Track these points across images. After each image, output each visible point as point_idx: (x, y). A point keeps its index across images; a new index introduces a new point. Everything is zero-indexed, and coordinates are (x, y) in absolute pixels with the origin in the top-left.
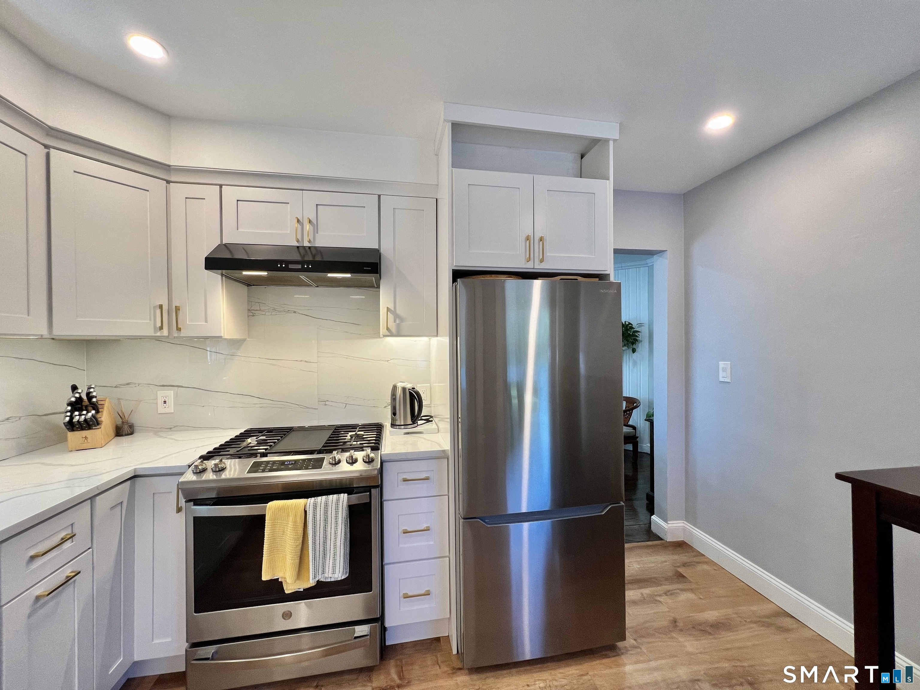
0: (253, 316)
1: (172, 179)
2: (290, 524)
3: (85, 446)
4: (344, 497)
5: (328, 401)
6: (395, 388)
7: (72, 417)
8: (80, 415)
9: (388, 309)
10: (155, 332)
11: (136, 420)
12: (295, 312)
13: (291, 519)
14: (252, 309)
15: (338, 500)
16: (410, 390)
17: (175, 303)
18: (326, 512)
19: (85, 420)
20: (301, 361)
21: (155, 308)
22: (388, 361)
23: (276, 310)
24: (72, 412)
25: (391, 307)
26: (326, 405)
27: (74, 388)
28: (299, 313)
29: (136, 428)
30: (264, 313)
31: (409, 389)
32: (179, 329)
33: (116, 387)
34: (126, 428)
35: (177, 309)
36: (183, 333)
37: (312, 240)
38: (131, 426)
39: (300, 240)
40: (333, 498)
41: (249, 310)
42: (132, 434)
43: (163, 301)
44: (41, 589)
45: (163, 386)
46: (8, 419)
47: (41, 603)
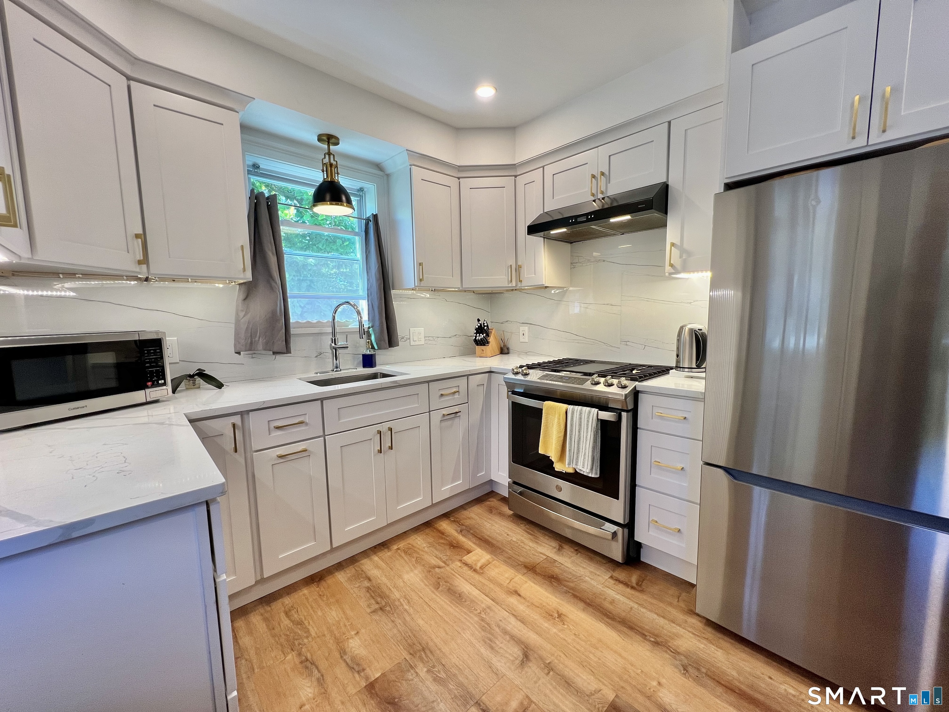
0: (574, 268)
1: (518, 173)
2: (556, 420)
3: (483, 355)
4: (595, 411)
5: (629, 341)
6: (682, 328)
7: (476, 337)
8: (479, 336)
9: (673, 245)
10: (508, 284)
11: (512, 345)
12: (604, 261)
13: (557, 416)
14: (573, 262)
15: (590, 412)
16: (695, 332)
17: (519, 263)
18: (580, 419)
19: (481, 339)
20: (608, 304)
21: (508, 267)
22: (690, 303)
23: (590, 261)
24: (476, 333)
25: (677, 241)
26: (627, 345)
27: (479, 320)
28: (607, 261)
29: (511, 351)
30: (581, 265)
31: (694, 331)
32: (521, 281)
33: (502, 323)
34: (506, 351)
35: (520, 267)
36: (524, 284)
37: (604, 191)
38: (508, 349)
39: (595, 194)
40: (586, 409)
41: (571, 263)
42: (508, 353)
43: (512, 262)
44: (445, 412)
45: (523, 323)
46: (455, 335)
47: (445, 418)
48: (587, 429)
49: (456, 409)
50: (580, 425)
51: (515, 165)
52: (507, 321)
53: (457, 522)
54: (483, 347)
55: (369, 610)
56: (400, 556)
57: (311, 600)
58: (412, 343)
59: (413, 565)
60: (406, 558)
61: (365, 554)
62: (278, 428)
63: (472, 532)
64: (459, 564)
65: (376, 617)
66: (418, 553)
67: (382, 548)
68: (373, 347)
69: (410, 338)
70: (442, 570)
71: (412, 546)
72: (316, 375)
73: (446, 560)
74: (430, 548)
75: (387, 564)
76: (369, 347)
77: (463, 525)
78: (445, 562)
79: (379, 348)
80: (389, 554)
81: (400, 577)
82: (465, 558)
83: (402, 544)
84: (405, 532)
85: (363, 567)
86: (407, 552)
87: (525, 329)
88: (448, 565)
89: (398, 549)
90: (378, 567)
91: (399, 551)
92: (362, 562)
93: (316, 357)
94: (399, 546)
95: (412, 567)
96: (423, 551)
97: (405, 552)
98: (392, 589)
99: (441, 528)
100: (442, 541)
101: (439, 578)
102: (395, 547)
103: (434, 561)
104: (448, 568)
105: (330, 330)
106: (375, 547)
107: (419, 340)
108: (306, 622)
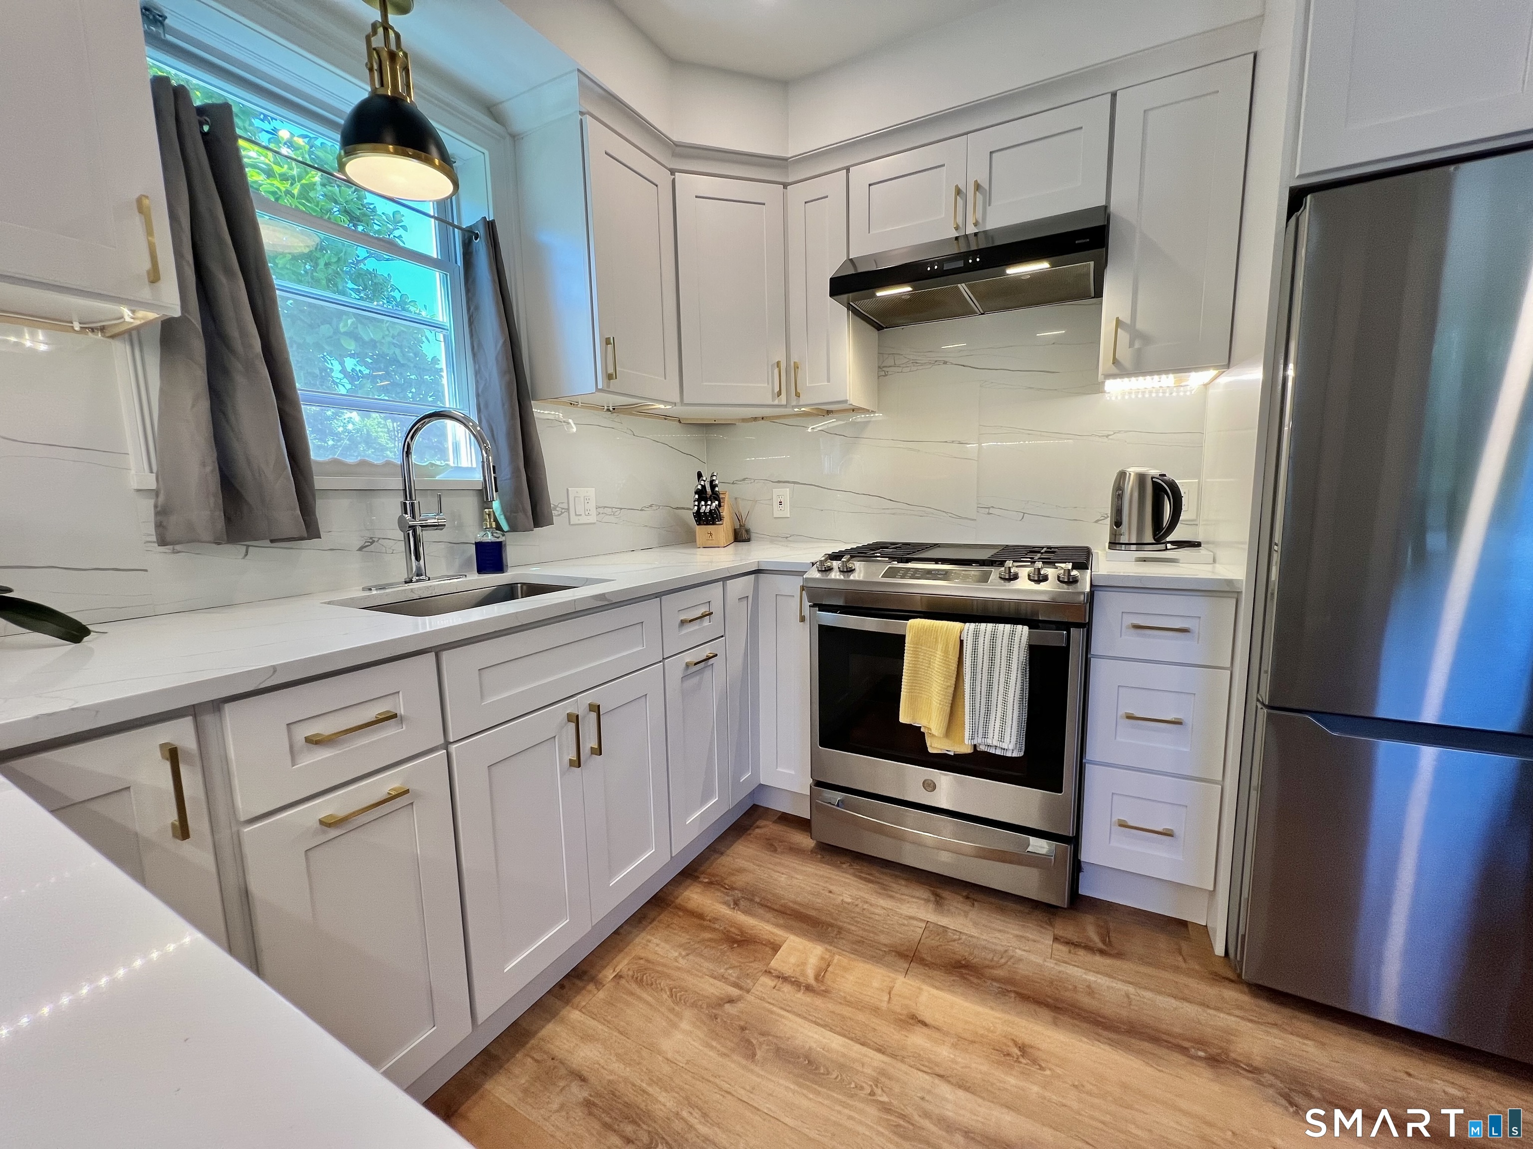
0: (886, 375)
1: (790, 180)
2: (939, 654)
3: (709, 544)
4: (1023, 631)
5: (993, 507)
6: (1122, 475)
7: (699, 509)
8: (706, 505)
9: (1119, 323)
10: (773, 400)
11: (753, 525)
12: (945, 363)
13: (940, 646)
14: (883, 365)
15: (1012, 634)
16: (1154, 479)
17: (794, 358)
18: (993, 648)
19: (711, 510)
20: (953, 442)
21: (772, 366)
22: (1107, 436)
23: (917, 363)
24: (699, 500)
25: (1126, 317)
26: (989, 514)
27: (700, 475)
28: (952, 364)
29: (753, 536)
30: (900, 369)
31: (1152, 478)
32: (798, 395)
33: (733, 482)
34: (745, 536)
35: (796, 367)
36: (804, 400)
37: (980, 221)
38: (748, 531)
39: (961, 226)
40: (1004, 629)
41: (879, 367)
42: (748, 540)
43: (781, 356)
44: (690, 657)
45: (779, 482)
46: (651, 506)
47: (690, 671)
48: (1009, 666)
49: (705, 651)
50: (992, 660)
51: (786, 159)
52: (744, 480)
53: (716, 884)
54: (710, 528)
56: (632, 994)
58: (574, 520)
59: (672, 1010)
60: (645, 995)
61: (543, 1009)
62: (315, 741)
63: (757, 900)
64: (768, 981)
66: (669, 976)
67: (580, 984)
68: (499, 527)
69: (568, 509)
70: (741, 1005)
71: (648, 961)
72: (367, 593)
73: (738, 978)
74: (691, 957)
75: (606, 1022)
76: (491, 525)
77: (732, 888)
78: (736, 985)
79: (514, 528)
80: (601, 995)
81: (654, 1049)
82: (773, 964)
83: (623, 963)
84: (616, 932)
85: (549, 1045)
86: (642, 980)
87: (784, 493)
88: (748, 991)
89: (619, 977)
90: (587, 1037)
91: (623, 982)
92: (544, 1033)
93: (361, 549)
94: (618, 970)
95: (671, 1016)
96: (679, 969)
97: (640, 982)
98: (649, 1090)
99: (691, 905)
100: (707, 935)
101: (743, 1029)
102: (609, 974)
103: (713, 988)
104: (750, 997)
105: (397, 483)
106: (560, 985)
107: (587, 513)
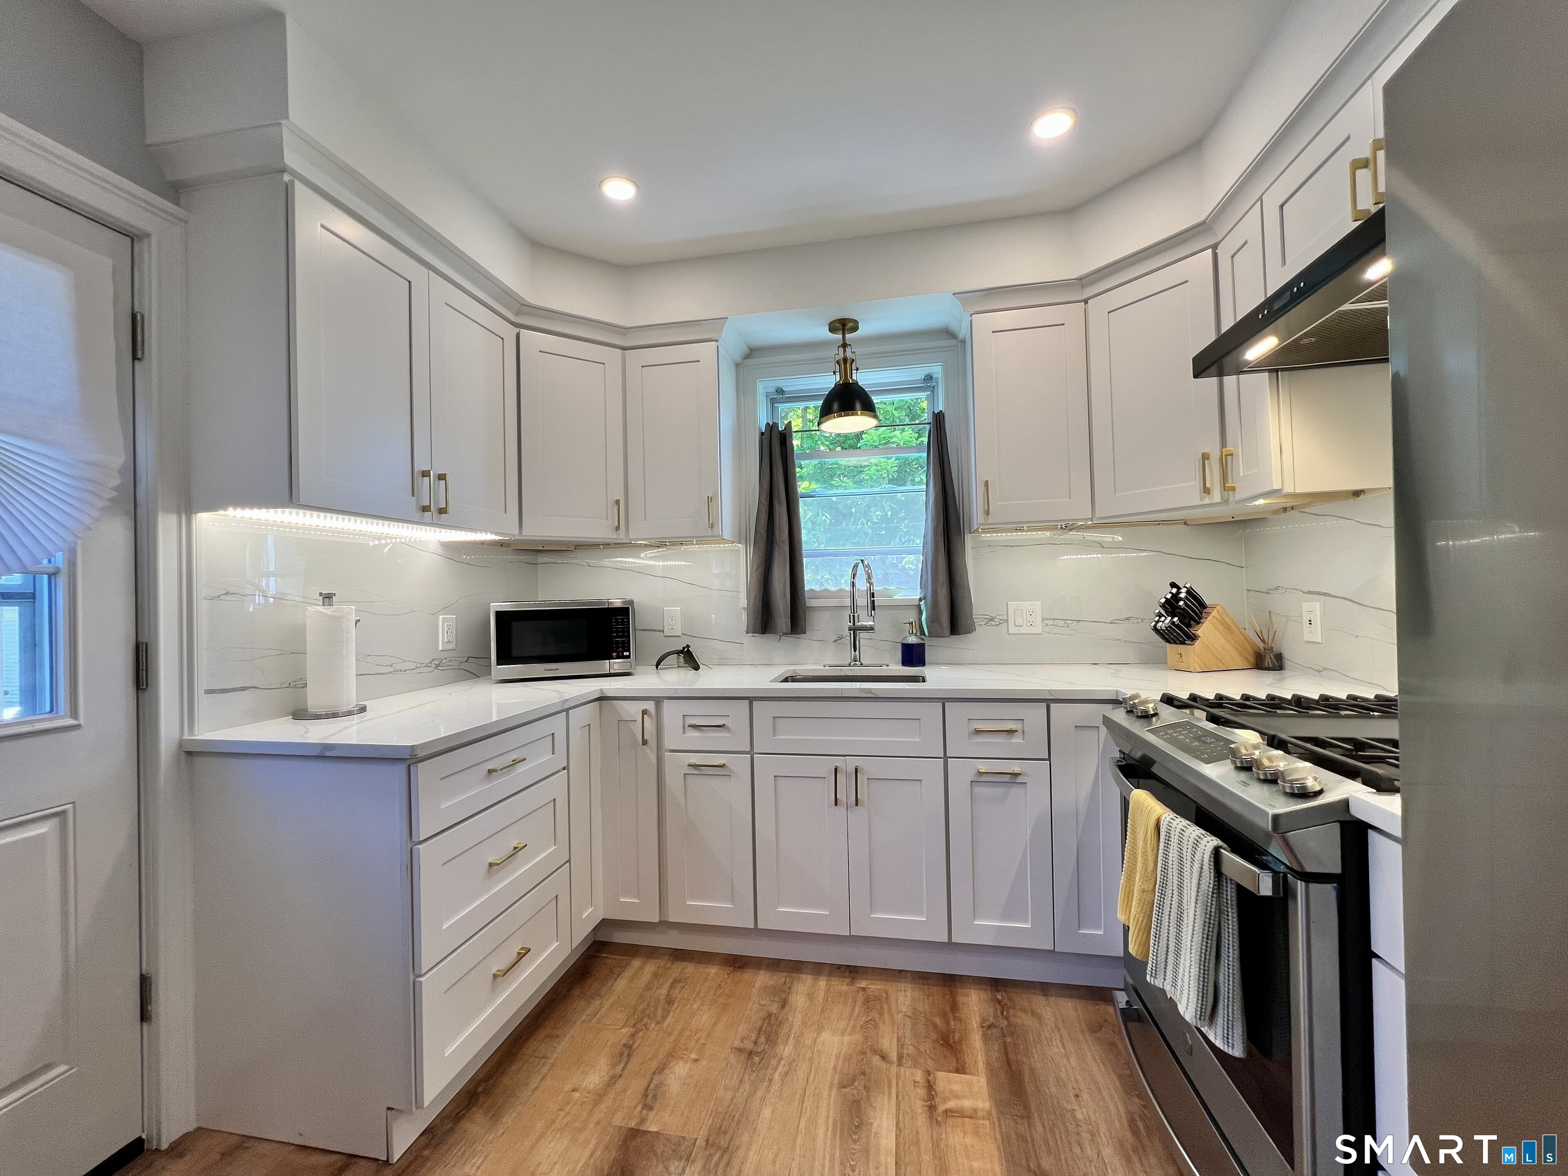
3: (1182, 666)
10: (1202, 498)
11: (1290, 649)
13: (1142, 832)
17: (1233, 443)
21: (1200, 459)
24: (1161, 615)
27: (1172, 587)
32: (1232, 489)
33: (1267, 593)
35: (1229, 454)
38: (1279, 657)
43: (1213, 447)
45: (1310, 593)
46: (1127, 619)
47: (982, 779)
51: (1204, 223)
52: (1277, 588)
53: (1002, 1008)
54: (1181, 648)
55: (737, 1043)
56: (855, 1002)
57: (707, 984)
58: (1013, 630)
59: (854, 1027)
60: (857, 1008)
61: (818, 968)
63: (1009, 1040)
64: (919, 1076)
65: (733, 1059)
66: (881, 1014)
67: (847, 974)
68: (923, 633)
69: (1007, 620)
70: (884, 1065)
71: (887, 998)
73: (908, 1055)
74: (908, 1021)
75: (826, 1000)
76: (912, 631)
77: (1007, 1018)
78: (900, 1057)
80: (845, 988)
81: (820, 1029)
82: (940, 1075)
83: (875, 987)
84: (900, 971)
85: (797, 982)
86: (868, 1002)
87: (1313, 608)
88: (900, 1064)
89: (864, 989)
90: (811, 996)
91: (861, 993)
92: (804, 976)
93: (835, 641)
94: (869, 986)
95: (849, 1029)
96: (891, 1016)
97: (867, 1001)
98: (791, 1039)
99: (961, 999)
100: (938, 1020)
101: (863, 1074)
102: (863, 984)
103: (888, 1043)
104: (894, 1069)
106: (839, 967)
107: (1029, 624)
108: (676, 1005)
